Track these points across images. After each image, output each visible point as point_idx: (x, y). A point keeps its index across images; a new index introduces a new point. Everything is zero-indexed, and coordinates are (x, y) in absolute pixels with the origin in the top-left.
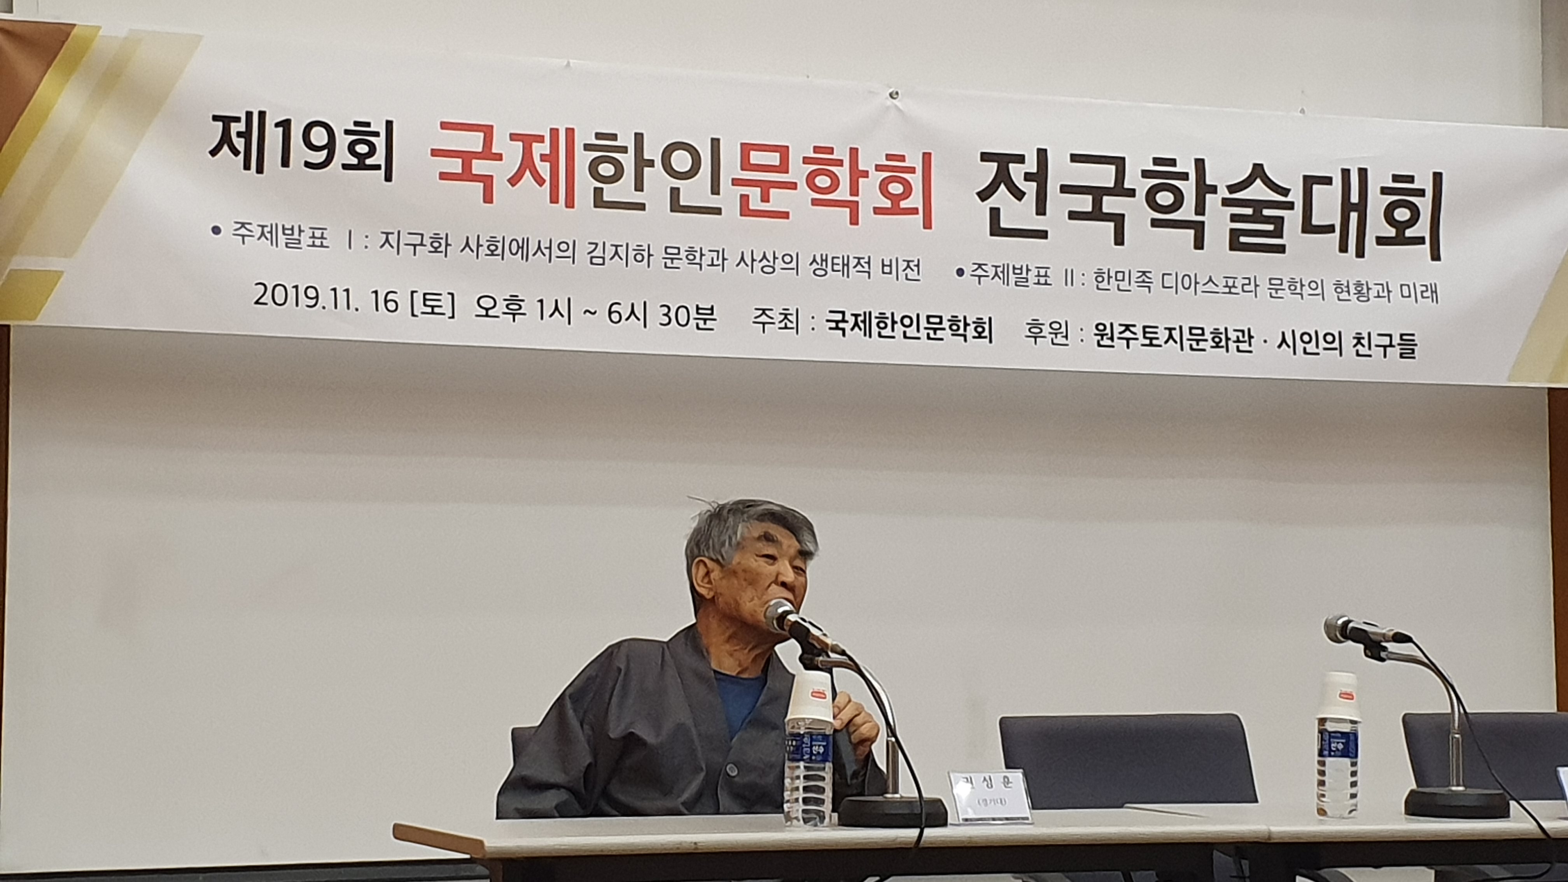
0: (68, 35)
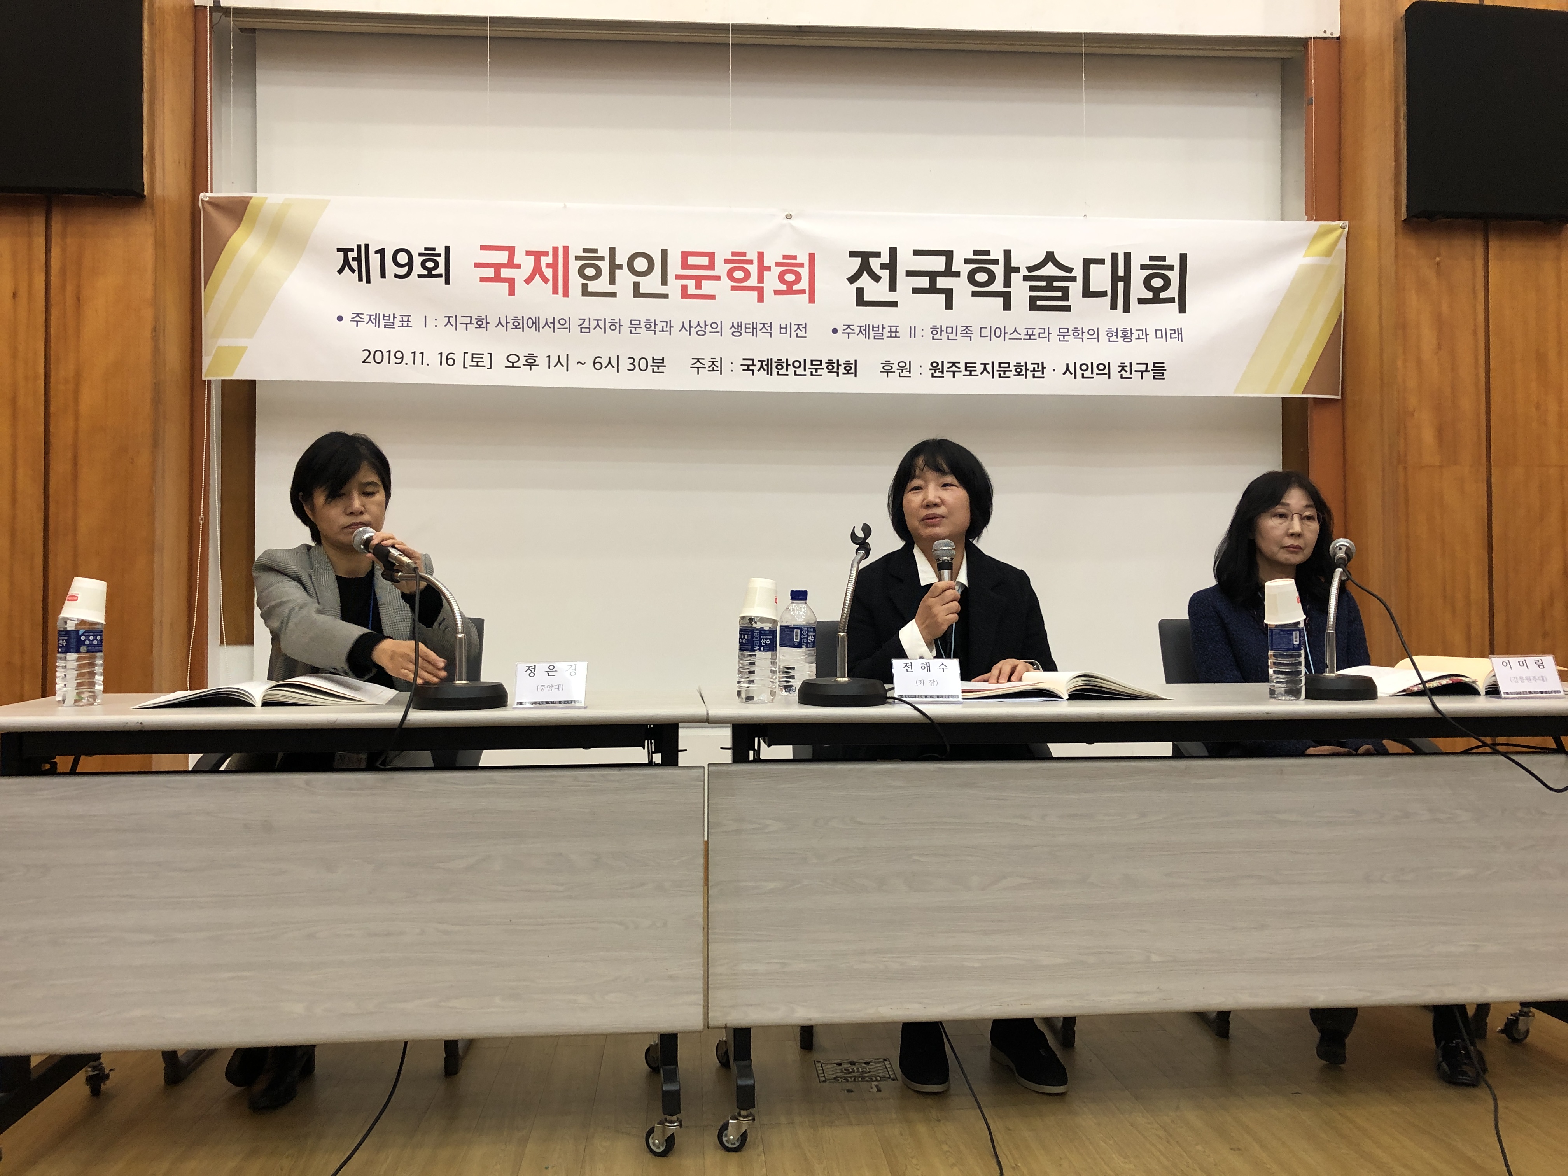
0: (248, 203)
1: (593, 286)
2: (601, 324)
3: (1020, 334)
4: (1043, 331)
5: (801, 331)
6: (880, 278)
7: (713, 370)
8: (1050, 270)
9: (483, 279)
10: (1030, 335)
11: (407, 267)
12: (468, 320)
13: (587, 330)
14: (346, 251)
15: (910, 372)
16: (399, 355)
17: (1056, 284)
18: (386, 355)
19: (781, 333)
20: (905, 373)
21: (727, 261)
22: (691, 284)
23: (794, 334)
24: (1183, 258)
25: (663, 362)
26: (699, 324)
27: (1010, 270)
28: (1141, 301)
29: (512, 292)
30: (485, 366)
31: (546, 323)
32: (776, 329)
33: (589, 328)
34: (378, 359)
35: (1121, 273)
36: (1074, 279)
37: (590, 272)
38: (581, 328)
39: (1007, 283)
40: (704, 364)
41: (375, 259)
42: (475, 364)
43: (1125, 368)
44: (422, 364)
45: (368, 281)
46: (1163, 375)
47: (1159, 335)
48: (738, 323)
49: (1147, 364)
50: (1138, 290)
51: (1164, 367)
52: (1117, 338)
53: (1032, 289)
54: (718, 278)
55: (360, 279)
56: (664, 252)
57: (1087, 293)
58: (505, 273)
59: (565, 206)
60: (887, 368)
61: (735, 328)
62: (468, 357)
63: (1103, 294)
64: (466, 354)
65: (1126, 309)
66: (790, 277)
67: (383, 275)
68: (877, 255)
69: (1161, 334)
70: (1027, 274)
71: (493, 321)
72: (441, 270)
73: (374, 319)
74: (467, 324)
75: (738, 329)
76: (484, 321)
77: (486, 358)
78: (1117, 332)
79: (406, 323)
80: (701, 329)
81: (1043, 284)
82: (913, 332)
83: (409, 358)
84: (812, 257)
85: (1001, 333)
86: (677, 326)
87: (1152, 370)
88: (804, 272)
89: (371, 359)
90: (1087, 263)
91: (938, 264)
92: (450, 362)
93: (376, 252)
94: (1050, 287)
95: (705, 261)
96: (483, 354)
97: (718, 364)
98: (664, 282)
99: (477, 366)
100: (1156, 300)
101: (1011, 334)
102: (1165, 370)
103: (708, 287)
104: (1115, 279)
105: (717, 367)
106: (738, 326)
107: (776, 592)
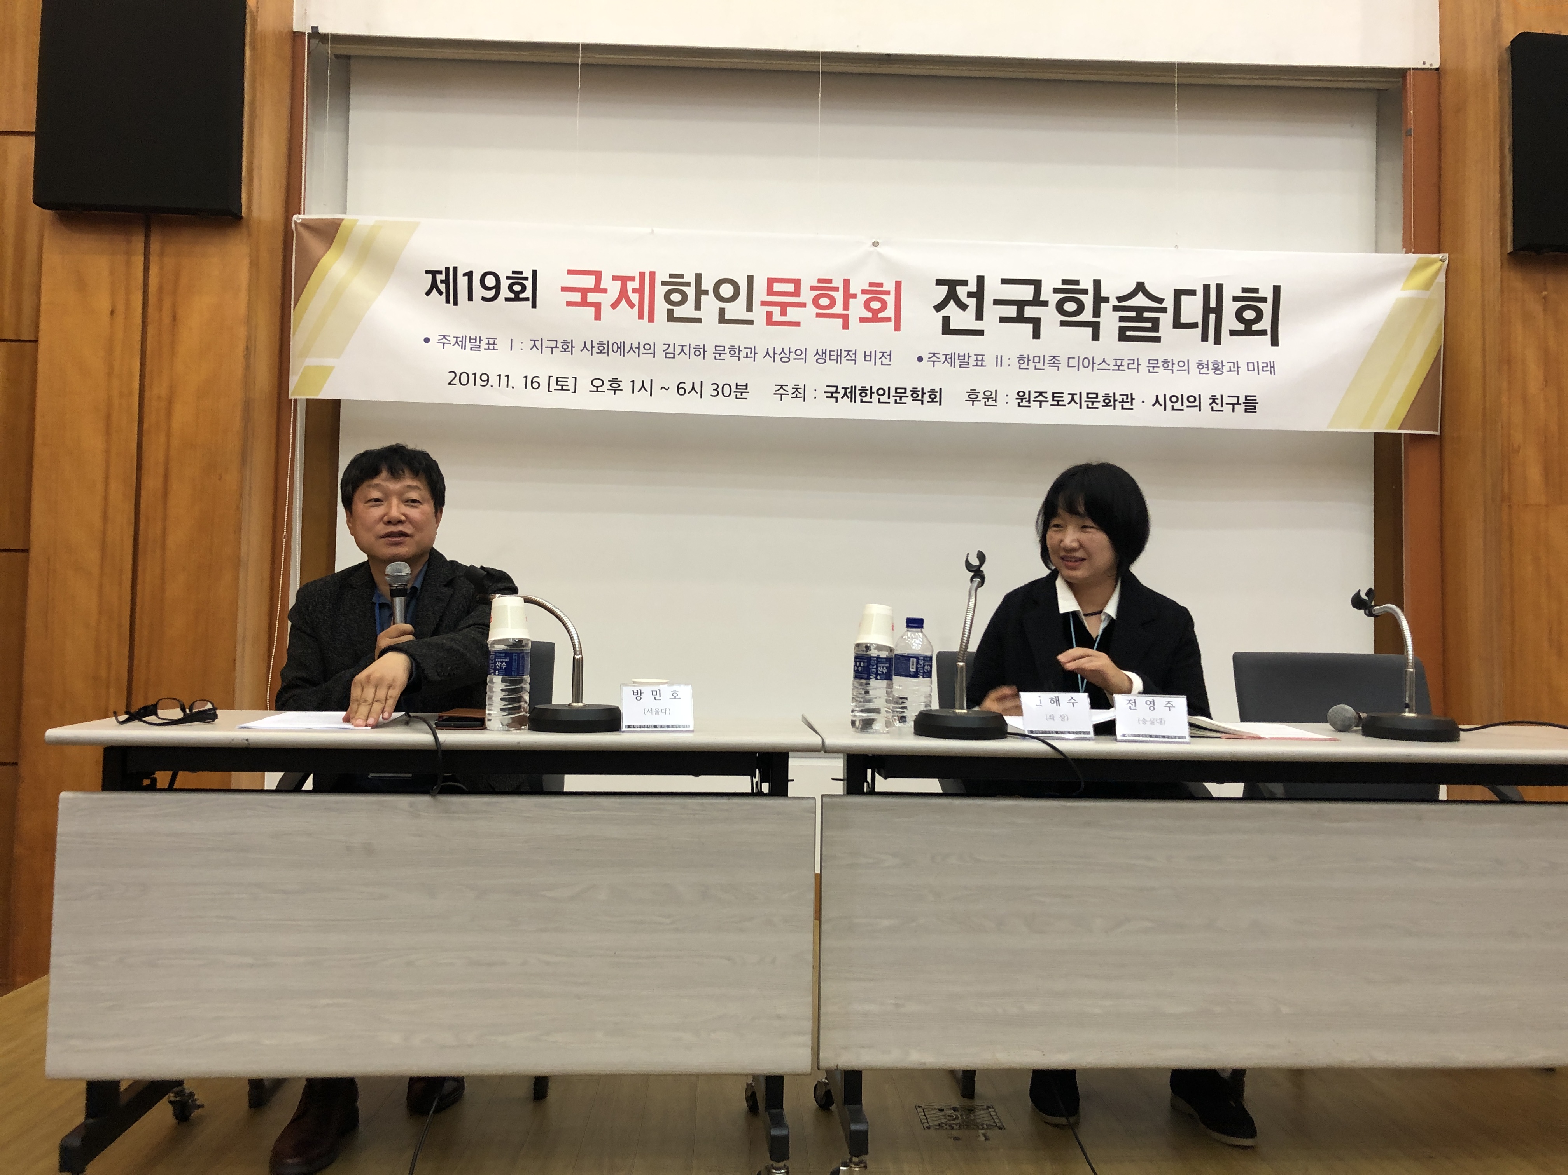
0: (340, 225)
1: (678, 312)
2: (686, 349)
3: (1109, 365)
4: (1132, 362)
5: (886, 359)
6: (967, 306)
7: (796, 397)
8: (1140, 300)
9: (569, 304)
10: (1119, 366)
11: (494, 291)
12: (553, 344)
13: (672, 356)
14: (434, 273)
15: (996, 400)
16: (484, 377)
17: (1146, 315)
18: (472, 377)
19: (865, 360)
20: (991, 402)
21: (813, 288)
22: (776, 310)
23: (878, 362)
24: (1277, 290)
25: (746, 389)
26: (783, 351)
27: (1099, 300)
28: (1233, 333)
29: (598, 317)
30: (569, 390)
31: (631, 348)
32: (860, 357)
33: (674, 354)
34: (464, 381)
35: (1213, 304)
36: (1164, 310)
37: (676, 297)
38: (666, 354)
39: (1097, 313)
40: (787, 391)
41: (463, 282)
42: (560, 387)
43: (1216, 401)
44: (507, 387)
45: (456, 303)
46: (1255, 408)
47: (1251, 368)
48: (822, 350)
49: (1238, 397)
50: (1230, 322)
51: (1256, 400)
52: (1208, 370)
53: (1122, 319)
54: (803, 305)
55: (448, 301)
56: (750, 279)
57: (1178, 324)
58: (592, 297)
59: (653, 231)
60: (973, 397)
61: (820, 356)
62: (553, 381)
63: (1194, 325)
64: (551, 378)
65: (1218, 341)
66: (876, 305)
67: (470, 298)
68: (965, 283)
69: (1252, 367)
70: (1117, 304)
71: (578, 345)
72: (528, 293)
73: (461, 342)
74: (552, 348)
75: (823, 356)
76: (570, 345)
77: (571, 382)
78: (1208, 365)
79: (492, 345)
80: (785, 356)
81: (1133, 314)
82: (999, 361)
83: (494, 381)
84: (898, 284)
85: (1090, 363)
86: (761, 352)
87: (1244, 403)
88: (890, 300)
89: (456, 381)
90: (1179, 294)
91: (1026, 293)
92: (535, 385)
93: (464, 275)
94: (1139, 318)
95: (790, 288)
96: (568, 378)
97: (802, 391)
98: (750, 308)
99: (562, 389)
100: (1248, 332)
101: (1099, 364)
102: (1257, 403)
103: (793, 314)
104: (1207, 310)
105: (801, 394)
106: (823, 353)
107: (892, 618)
